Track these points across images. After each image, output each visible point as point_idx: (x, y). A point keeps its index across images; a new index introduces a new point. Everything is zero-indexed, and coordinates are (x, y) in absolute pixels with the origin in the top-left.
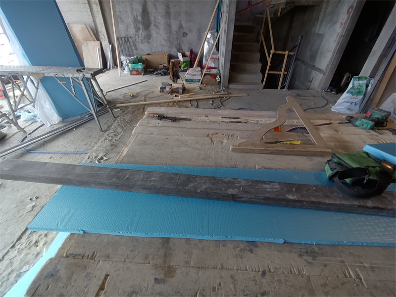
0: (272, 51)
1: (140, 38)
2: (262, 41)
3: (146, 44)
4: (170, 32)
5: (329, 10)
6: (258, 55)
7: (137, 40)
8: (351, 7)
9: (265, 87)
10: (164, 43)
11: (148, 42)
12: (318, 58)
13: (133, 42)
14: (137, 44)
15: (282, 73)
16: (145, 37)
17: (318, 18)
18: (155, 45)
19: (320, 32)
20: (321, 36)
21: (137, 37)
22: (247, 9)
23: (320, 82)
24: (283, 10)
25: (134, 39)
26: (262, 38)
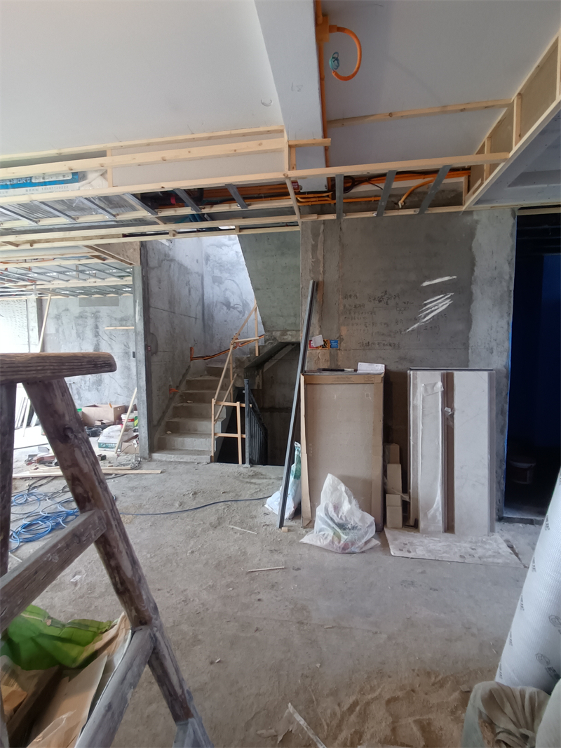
1: (88, 384)
3: (94, 392)
4: (129, 376)
7: (83, 387)
9: (214, 460)
10: (119, 390)
11: (97, 389)
13: (77, 389)
14: (81, 391)
15: (238, 435)
16: (94, 383)
18: (106, 393)
21: (83, 382)
25: (79, 385)
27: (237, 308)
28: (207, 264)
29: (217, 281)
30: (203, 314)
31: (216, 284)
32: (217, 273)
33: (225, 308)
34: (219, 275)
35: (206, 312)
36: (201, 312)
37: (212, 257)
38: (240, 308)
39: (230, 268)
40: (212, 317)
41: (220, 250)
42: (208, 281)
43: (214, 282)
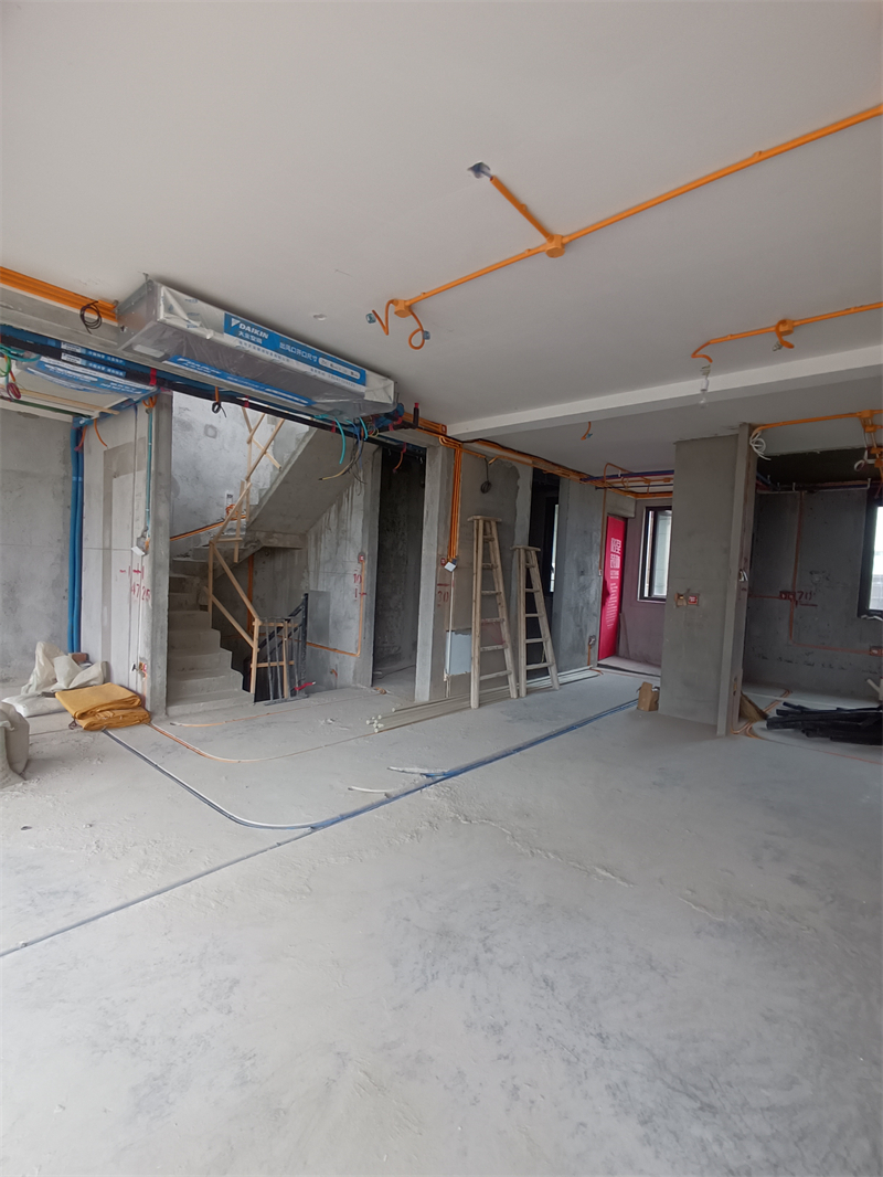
0: (257, 624)
2: (214, 605)
5: (324, 555)
6: (217, 634)
8: (361, 554)
9: (257, 700)
12: (332, 631)
15: (284, 663)
17: (307, 567)
19: (320, 589)
20: (325, 595)
23: (355, 672)
24: (241, 552)
26: (213, 599)
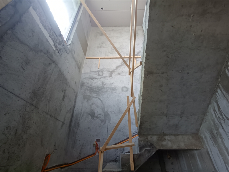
22: (94, 154)
27: (99, 117)
28: (81, 88)
29: (87, 98)
30: (71, 122)
31: (86, 100)
32: (88, 93)
33: (90, 117)
34: (89, 94)
35: (73, 121)
36: (70, 119)
37: (86, 84)
38: (102, 118)
39: (97, 90)
40: (78, 125)
41: (92, 80)
42: (80, 98)
43: (84, 99)
